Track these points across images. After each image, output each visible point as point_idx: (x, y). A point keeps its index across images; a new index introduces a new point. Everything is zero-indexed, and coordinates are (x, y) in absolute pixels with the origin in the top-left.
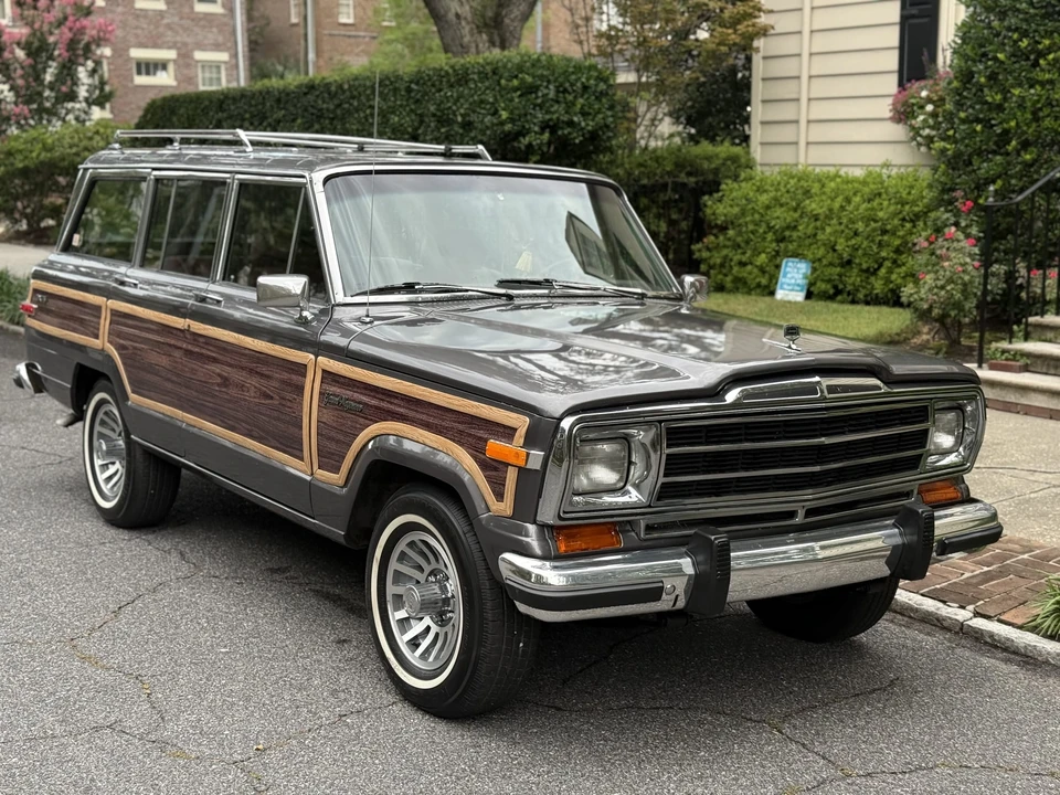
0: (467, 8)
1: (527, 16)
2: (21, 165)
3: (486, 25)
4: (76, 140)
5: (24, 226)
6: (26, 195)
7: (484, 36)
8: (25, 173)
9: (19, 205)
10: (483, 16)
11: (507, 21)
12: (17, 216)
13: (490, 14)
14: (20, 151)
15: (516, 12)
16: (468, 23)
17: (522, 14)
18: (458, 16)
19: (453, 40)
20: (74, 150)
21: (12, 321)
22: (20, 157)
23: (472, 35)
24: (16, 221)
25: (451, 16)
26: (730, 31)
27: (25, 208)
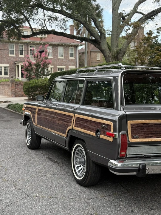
0: (111, 54)
1: (123, 56)
2: (31, 86)
3: (115, 58)
4: (41, 82)
5: (31, 98)
6: (32, 92)
7: (114, 60)
8: (32, 87)
9: (31, 94)
10: (114, 56)
11: (119, 57)
12: (30, 95)
13: (116, 56)
14: (31, 84)
15: (121, 55)
16: (111, 57)
17: (122, 55)
18: (109, 56)
19: (108, 60)
20: (41, 83)
21: (21, 113)
22: (31, 85)
23: (112, 59)
24: (30, 97)
25: (108, 56)
26: (159, 57)
27: (32, 94)
